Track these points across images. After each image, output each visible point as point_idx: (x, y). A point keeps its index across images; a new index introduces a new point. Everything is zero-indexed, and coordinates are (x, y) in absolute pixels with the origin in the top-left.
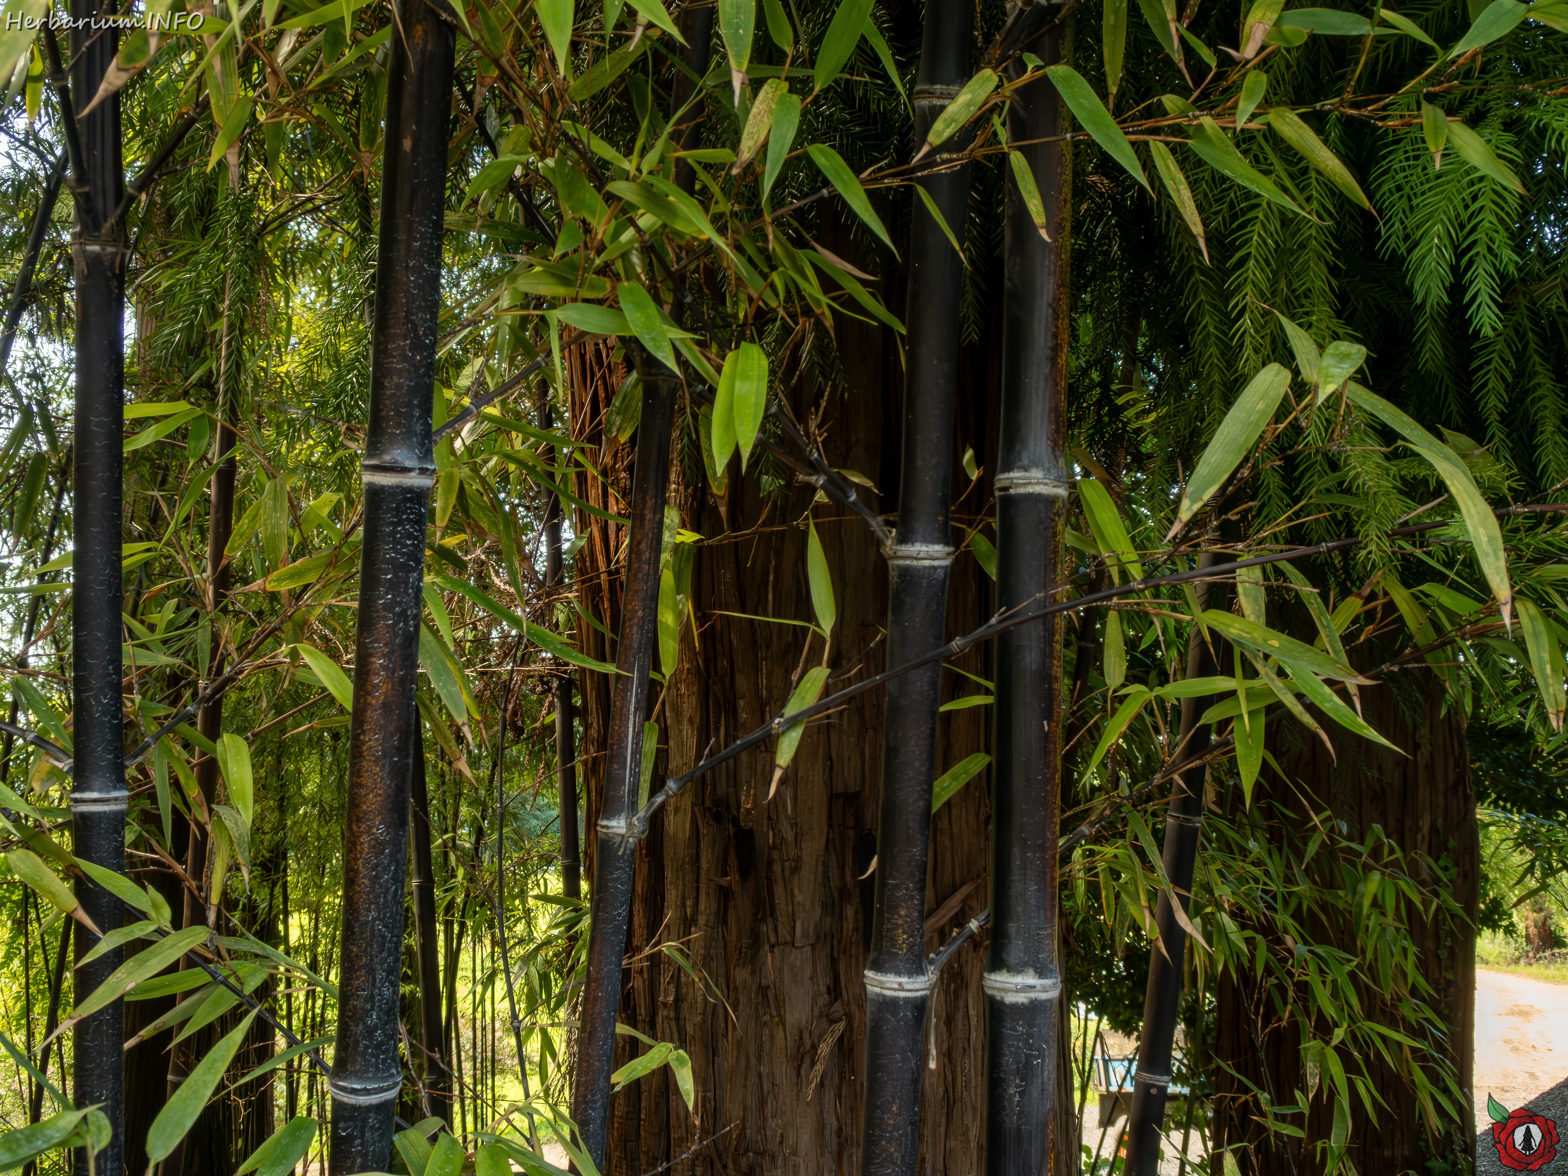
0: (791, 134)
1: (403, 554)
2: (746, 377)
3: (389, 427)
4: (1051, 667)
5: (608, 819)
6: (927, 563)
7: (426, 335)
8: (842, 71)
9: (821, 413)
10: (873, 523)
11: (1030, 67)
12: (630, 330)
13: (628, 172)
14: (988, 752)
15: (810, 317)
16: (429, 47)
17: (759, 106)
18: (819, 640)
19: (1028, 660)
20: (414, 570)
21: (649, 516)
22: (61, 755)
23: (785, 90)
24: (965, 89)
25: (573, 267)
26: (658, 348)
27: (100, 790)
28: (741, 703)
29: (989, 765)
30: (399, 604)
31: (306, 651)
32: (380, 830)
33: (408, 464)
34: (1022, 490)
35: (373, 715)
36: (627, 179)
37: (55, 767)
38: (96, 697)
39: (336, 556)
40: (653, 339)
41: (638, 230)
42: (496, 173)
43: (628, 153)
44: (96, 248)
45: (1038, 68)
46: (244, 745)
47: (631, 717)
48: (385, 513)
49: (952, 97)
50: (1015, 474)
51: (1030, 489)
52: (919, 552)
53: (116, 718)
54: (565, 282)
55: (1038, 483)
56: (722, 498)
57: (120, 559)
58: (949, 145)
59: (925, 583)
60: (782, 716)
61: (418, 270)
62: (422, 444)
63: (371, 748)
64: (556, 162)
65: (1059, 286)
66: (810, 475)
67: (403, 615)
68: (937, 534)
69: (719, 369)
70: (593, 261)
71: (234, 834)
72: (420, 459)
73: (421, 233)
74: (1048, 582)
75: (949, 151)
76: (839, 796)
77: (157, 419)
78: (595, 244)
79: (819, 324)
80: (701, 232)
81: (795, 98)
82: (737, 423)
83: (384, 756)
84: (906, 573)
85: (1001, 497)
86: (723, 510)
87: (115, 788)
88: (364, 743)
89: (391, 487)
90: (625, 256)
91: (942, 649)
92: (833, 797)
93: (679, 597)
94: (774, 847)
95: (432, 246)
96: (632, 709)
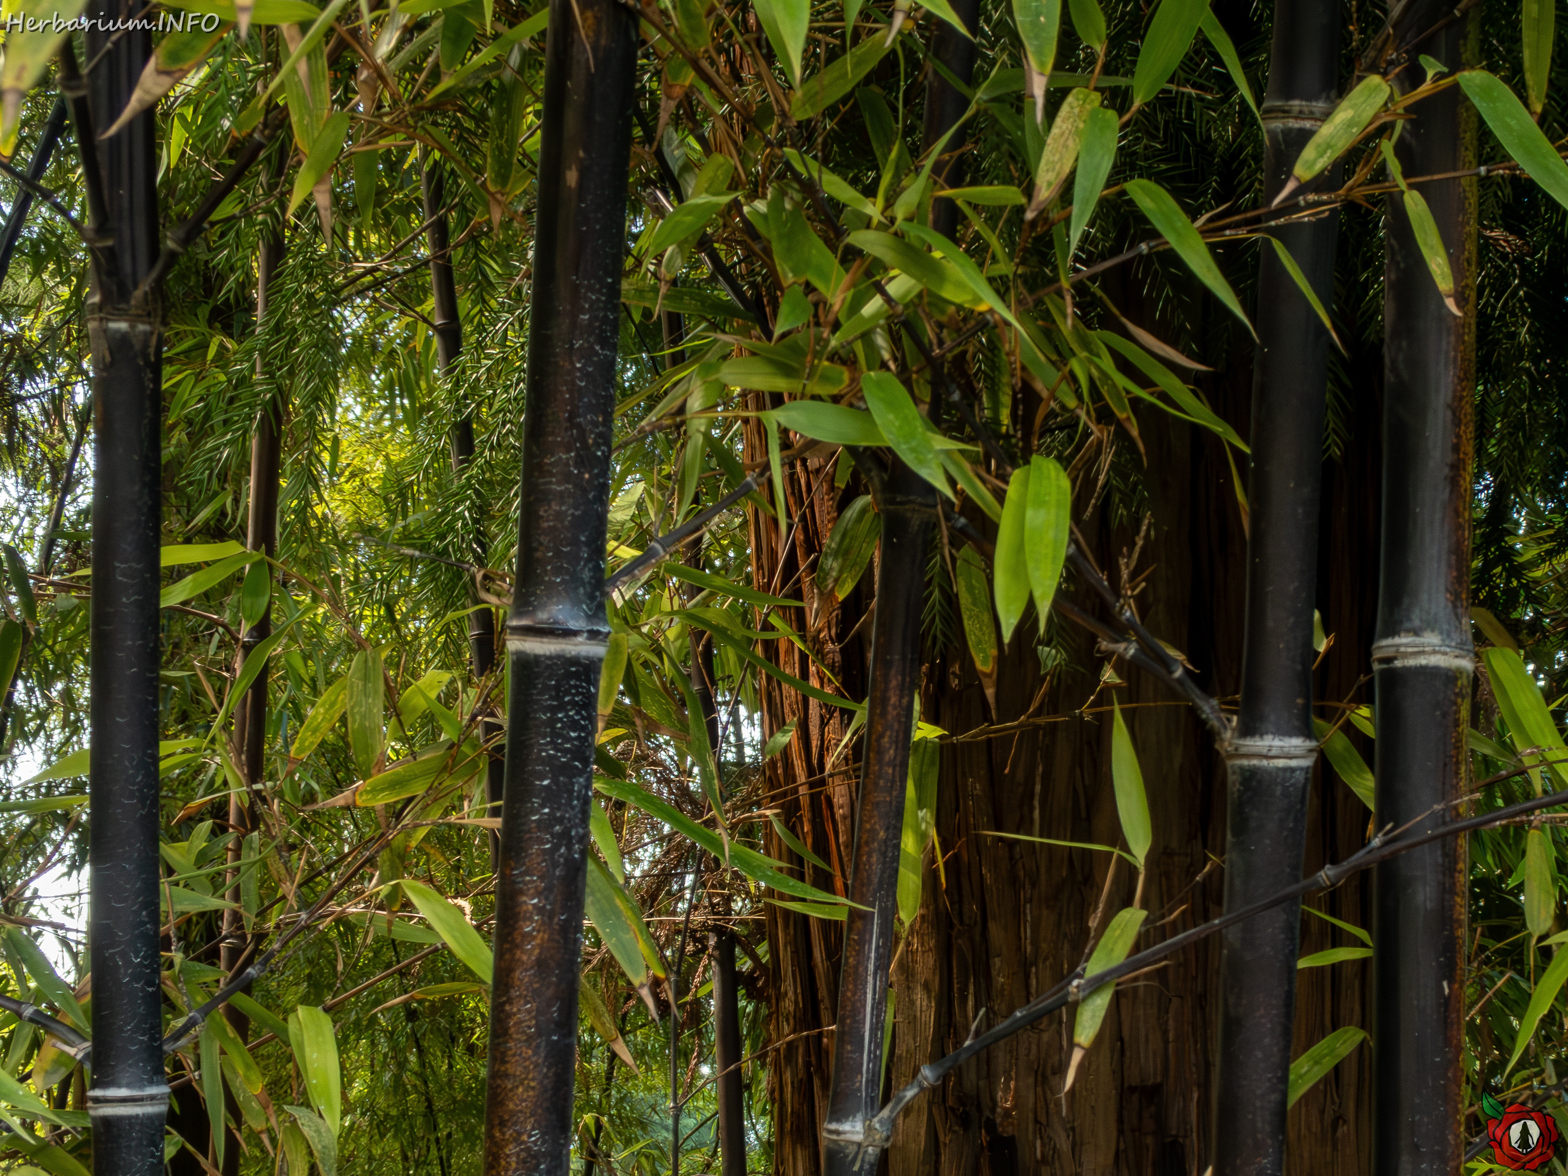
0: (1106, 165)
1: (565, 751)
2: (1040, 503)
3: (546, 572)
4: (1452, 908)
5: (839, 1121)
6: (1281, 763)
7: (598, 446)
8: (1171, 81)
9: (1136, 555)
10: (1206, 708)
11: (1430, 74)
12: (883, 440)
13: (870, 219)
14: (1363, 1027)
15: (1109, 424)
16: (603, 42)
17: (1061, 123)
18: (1128, 871)
19: (1420, 897)
20: (580, 773)
21: (893, 700)
22: (72, 1037)
23: (1097, 103)
24: (1345, 104)
25: (797, 351)
26: (921, 462)
27: (128, 1086)
28: (997, 962)
29: (1362, 1044)
30: (560, 821)
31: (413, 889)
32: (533, 1138)
33: (573, 625)
34: (1411, 662)
35: (523, 977)
36: (868, 226)
37: (63, 1053)
38: (124, 955)
39: (454, 758)
40: (913, 450)
41: (888, 299)
42: (689, 219)
43: (870, 192)
44: (123, 326)
45: (1440, 76)
46: (326, 1020)
47: (870, 979)
48: (541, 693)
49: (1326, 116)
50: (1403, 640)
51: (1423, 661)
52: (1270, 748)
53: (151, 983)
54: (788, 371)
55: (1434, 652)
56: (988, 676)
57: (156, 760)
58: (1321, 183)
59: (1279, 790)
60: (1080, 976)
61: (587, 354)
62: (592, 597)
63: (521, 1022)
64: (769, 205)
65: (1461, 380)
66: (1117, 641)
67: (565, 837)
68: (1297, 723)
69: (1000, 496)
70: (827, 341)
71: (316, 1147)
72: (589, 618)
73: (592, 303)
74: (1448, 789)
75: (1317, 190)
76: (1133, 1089)
77: (195, 568)
78: (831, 317)
79: (1122, 433)
80: (978, 300)
81: (1111, 114)
82: (1030, 565)
83: (539, 1033)
84: (1251, 777)
85: (1383, 672)
86: (990, 692)
87: (151, 1083)
88: (509, 1016)
89: (550, 658)
90: (866, 337)
91: (1304, 883)
92: (1124, 1092)
93: (921, 814)
94: (1044, 1161)
95: (605, 320)
96: (871, 967)
